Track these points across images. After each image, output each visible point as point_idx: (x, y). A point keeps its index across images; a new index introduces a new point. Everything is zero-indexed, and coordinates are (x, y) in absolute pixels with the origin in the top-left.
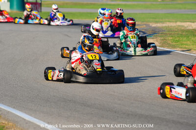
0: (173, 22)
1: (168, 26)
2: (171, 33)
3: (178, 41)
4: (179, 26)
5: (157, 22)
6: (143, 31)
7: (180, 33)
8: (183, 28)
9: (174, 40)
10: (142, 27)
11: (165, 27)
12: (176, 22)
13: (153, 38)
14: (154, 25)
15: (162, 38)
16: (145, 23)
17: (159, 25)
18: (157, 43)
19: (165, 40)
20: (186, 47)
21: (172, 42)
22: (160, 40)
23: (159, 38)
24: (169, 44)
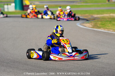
1: (104, 16)
5: (98, 14)
7: (108, 20)
9: (101, 24)
10: (88, 17)
11: (102, 17)
13: (89, 23)
14: (96, 16)
15: (95, 23)
16: (91, 15)
17: (99, 16)
18: (91, 26)
19: (96, 24)
20: (107, 27)
21: (100, 25)
22: (93, 24)
23: (93, 23)
24: (98, 26)
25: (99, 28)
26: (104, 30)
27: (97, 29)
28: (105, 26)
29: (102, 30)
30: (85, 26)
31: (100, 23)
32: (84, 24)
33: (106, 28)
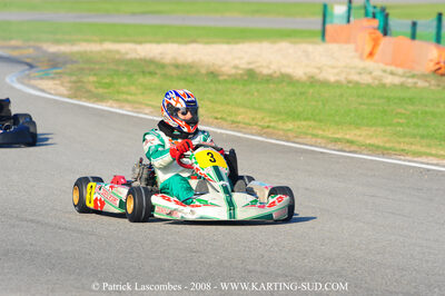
0: (95, 41)
1: (85, 52)
2: (92, 66)
3: (109, 85)
4: (109, 51)
5: (57, 42)
6: (28, 61)
7: (113, 66)
8: (117, 57)
9: (99, 83)
10: (26, 52)
11: (78, 53)
12: (102, 41)
13: (53, 78)
14: (53, 49)
15: (74, 78)
16: (32, 43)
17: (64, 48)
18: (63, 90)
19: (80, 81)
20: (129, 97)
21: (96, 88)
22: (70, 82)
23: (66, 79)
24: (90, 91)
25: (100, 98)
26: (120, 108)
27: (94, 102)
28: (118, 92)
29: (112, 107)
30: (43, 91)
31: (95, 79)
32: (33, 82)
33: (127, 101)
